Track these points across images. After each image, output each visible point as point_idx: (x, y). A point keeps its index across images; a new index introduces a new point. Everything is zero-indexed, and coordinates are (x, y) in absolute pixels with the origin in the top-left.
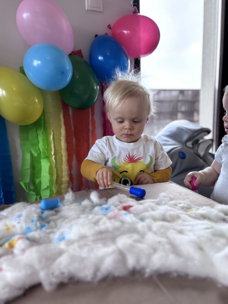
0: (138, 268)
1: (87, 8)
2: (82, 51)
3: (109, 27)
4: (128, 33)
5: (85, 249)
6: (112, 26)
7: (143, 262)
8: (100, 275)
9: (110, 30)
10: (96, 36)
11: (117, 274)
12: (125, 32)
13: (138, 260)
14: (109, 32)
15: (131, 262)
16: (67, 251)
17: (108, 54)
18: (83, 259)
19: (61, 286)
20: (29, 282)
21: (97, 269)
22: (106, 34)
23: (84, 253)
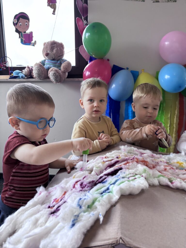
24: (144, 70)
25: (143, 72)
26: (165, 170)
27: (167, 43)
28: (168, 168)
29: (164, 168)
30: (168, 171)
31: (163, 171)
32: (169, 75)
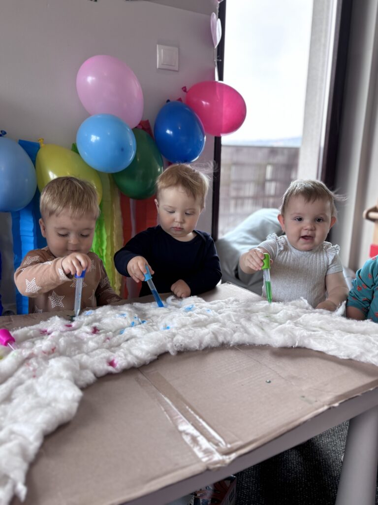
0: (225, 342)
1: (159, 66)
2: (150, 121)
3: (184, 89)
4: (206, 105)
5: (190, 332)
7: (229, 338)
8: (203, 346)
10: (168, 101)
11: (213, 345)
13: (225, 338)
15: (221, 339)
16: (178, 334)
18: (190, 338)
19: (179, 353)
20: (160, 351)
21: (201, 343)
22: (180, 99)
23: (190, 333)
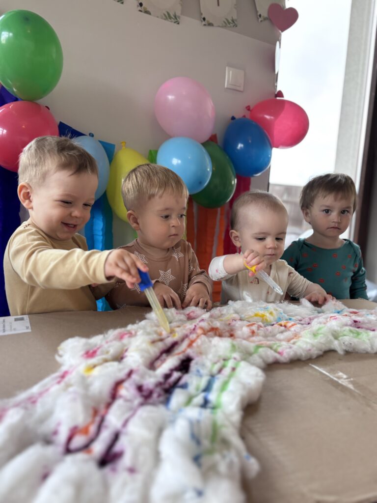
1: (227, 85)
3: (248, 108)
6: (251, 108)
9: (249, 112)
10: (233, 118)
12: (268, 117)
14: (248, 114)
17: (250, 141)
22: (244, 116)
24: (125, 143)
25: (124, 148)
26: (253, 332)
27: (170, 97)
28: (254, 328)
29: (251, 330)
30: (258, 335)
31: (250, 337)
32: (178, 158)
